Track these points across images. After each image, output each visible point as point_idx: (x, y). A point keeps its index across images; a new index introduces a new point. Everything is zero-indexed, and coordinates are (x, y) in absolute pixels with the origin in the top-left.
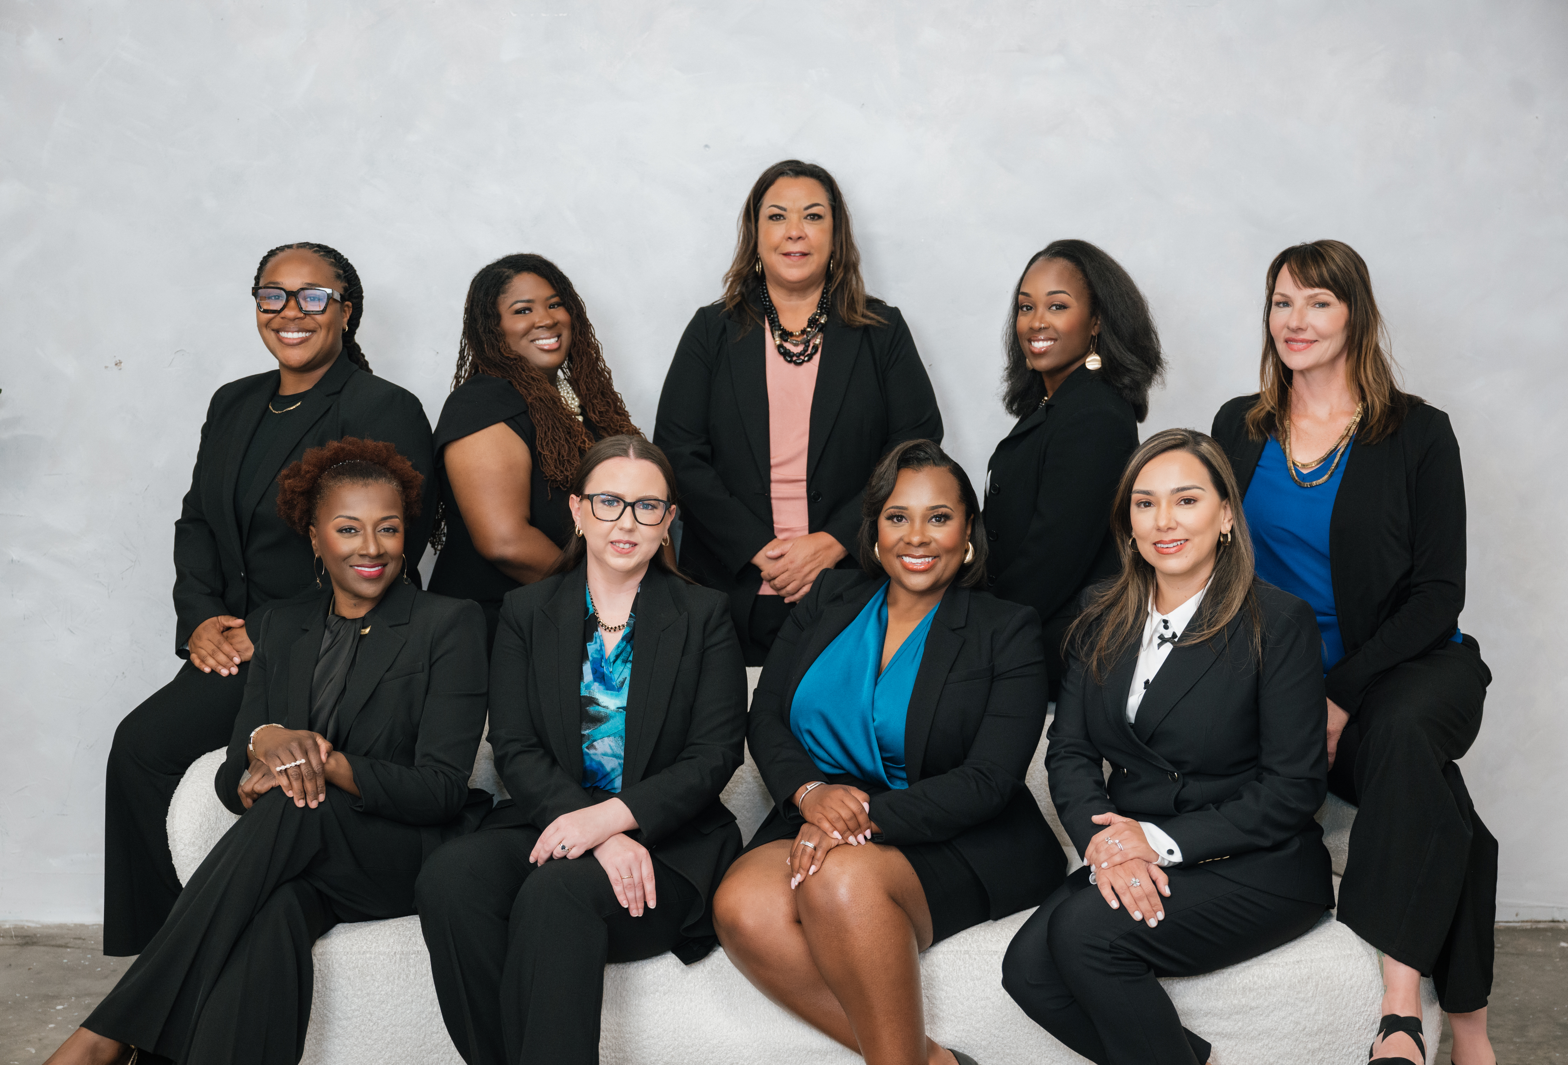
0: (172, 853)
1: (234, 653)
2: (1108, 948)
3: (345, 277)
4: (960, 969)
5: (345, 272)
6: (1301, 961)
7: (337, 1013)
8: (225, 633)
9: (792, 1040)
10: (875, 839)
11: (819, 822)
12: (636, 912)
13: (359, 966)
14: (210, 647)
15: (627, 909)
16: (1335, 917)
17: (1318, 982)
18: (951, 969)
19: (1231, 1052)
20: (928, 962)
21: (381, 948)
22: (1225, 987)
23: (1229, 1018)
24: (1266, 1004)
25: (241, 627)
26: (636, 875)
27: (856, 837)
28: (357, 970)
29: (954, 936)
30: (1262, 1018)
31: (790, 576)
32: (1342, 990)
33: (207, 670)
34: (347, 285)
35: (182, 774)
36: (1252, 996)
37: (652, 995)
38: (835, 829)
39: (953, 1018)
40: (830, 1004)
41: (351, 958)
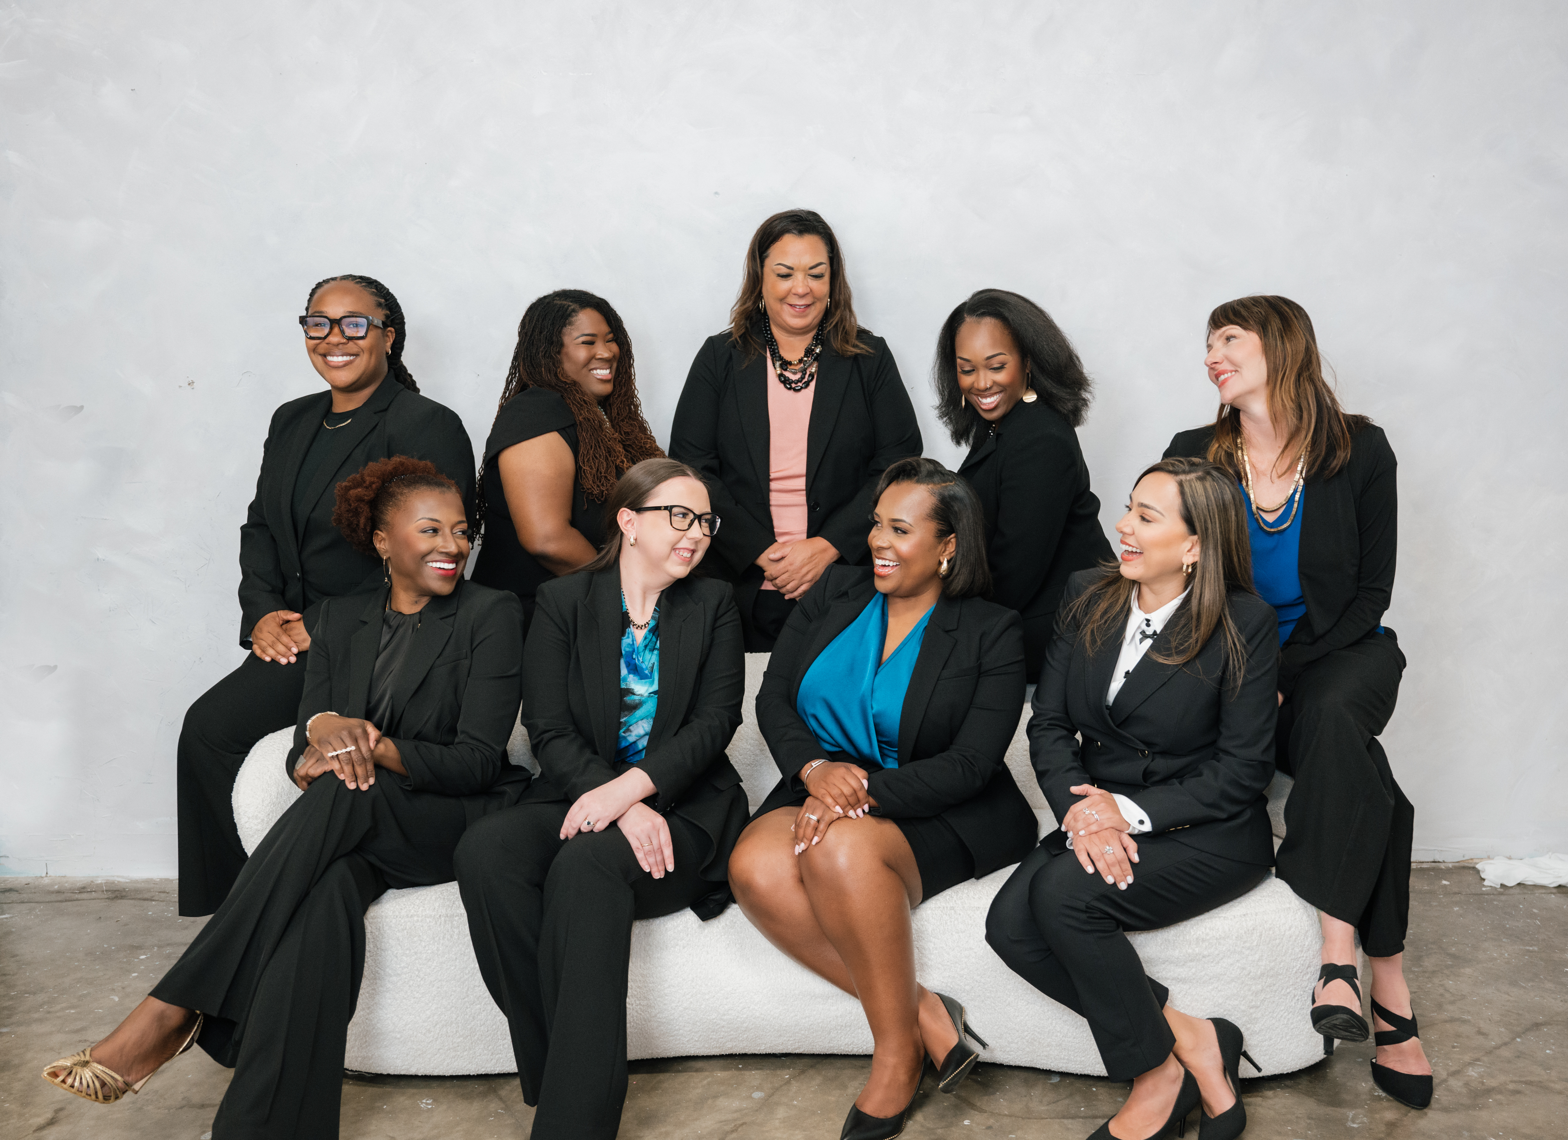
0: (237, 825)
1: (292, 644)
2: (1084, 909)
3: (386, 305)
4: (946, 923)
5: (386, 300)
6: (1247, 914)
7: (387, 970)
8: (284, 626)
9: (797, 986)
10: (873, 812)
11: (822, 797)
12: (658, 875)
13: (408, 928)
14: (270, 639)
15: (650, 873)
16: (1274, 875)
17: (1262, 932)
18: (938, 923)
19: (1185, 994)
20: (918, 917)
21: (428, 912)
22: (1181, 938)
23: (1184, 965)
24: (1217, 952)
25: (299, 620)
26: (655, 842)
27: (855, 811)
28: (405, 932)
29: (941, 894)
30: (1212, 965)
31: (789, 576)
32: (1282, 939)
33: (268, 659)
34: (388, 312)
35: (246, 753)
36: (1204, 946)
37: (672, 949)
38: (838, 804)
39: (940, 966)
40: (831, 955)
41: (400, 921)
